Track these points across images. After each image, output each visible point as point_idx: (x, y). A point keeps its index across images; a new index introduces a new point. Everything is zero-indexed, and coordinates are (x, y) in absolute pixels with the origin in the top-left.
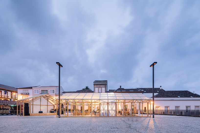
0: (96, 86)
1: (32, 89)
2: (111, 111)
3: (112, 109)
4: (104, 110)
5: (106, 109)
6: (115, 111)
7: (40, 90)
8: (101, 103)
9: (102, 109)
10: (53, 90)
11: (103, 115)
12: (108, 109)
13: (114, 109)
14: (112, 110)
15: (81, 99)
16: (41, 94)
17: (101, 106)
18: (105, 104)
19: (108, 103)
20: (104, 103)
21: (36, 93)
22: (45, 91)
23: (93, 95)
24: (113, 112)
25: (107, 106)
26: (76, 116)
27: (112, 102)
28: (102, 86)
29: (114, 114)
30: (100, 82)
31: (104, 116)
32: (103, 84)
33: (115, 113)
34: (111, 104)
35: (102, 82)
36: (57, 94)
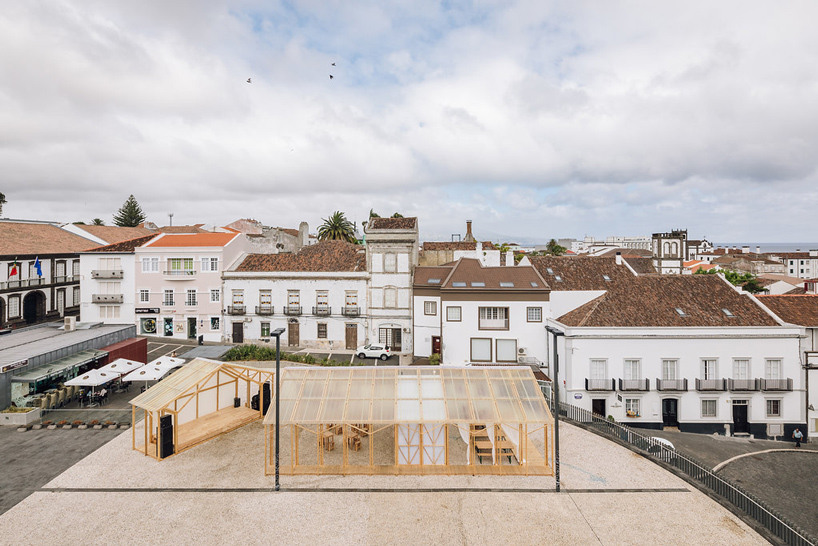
0: (376, 246)
1: (134, 256)
4: (409, 445)
7: (162, 258)
10: (212, 259)
14: (434, 446)
16: (169, 272)
21: (150, 272)
22: (182, 262)
28: (396, 247)
30: (389, 231)
31: (408, 464)
32: (402, 241)
35: (397, 231)
36: (227, 274)
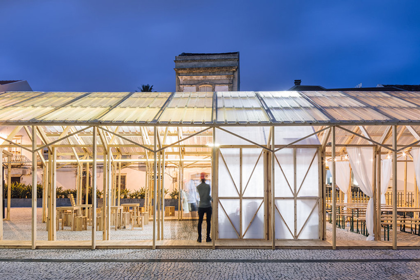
0: (188, 78)
2: (285, 208)
3: (295, 194)
4: (241, 197)
5: (256, 188)
6: (314, 203)
8: (223, 151)
9: (225, 188)
11: (232, 235)
12: (268, 190)
13: (312, 188)
14: (295, 198)
15: (82, 119)
17: (221, 168)
18: (249, 156)
19: (269, 153)
20: (245, 151)
23: (168, 101)
24: (304, 210)
25: (261, 168)
26: (56, 242)
27: (295, 146)
28: (214, 77)
29: (312, 227)
30: (208, 57)
31: (240, 237)
32: (220, 68)
33: (315, 220)
34: (286, 155)
35: (215, 57)
